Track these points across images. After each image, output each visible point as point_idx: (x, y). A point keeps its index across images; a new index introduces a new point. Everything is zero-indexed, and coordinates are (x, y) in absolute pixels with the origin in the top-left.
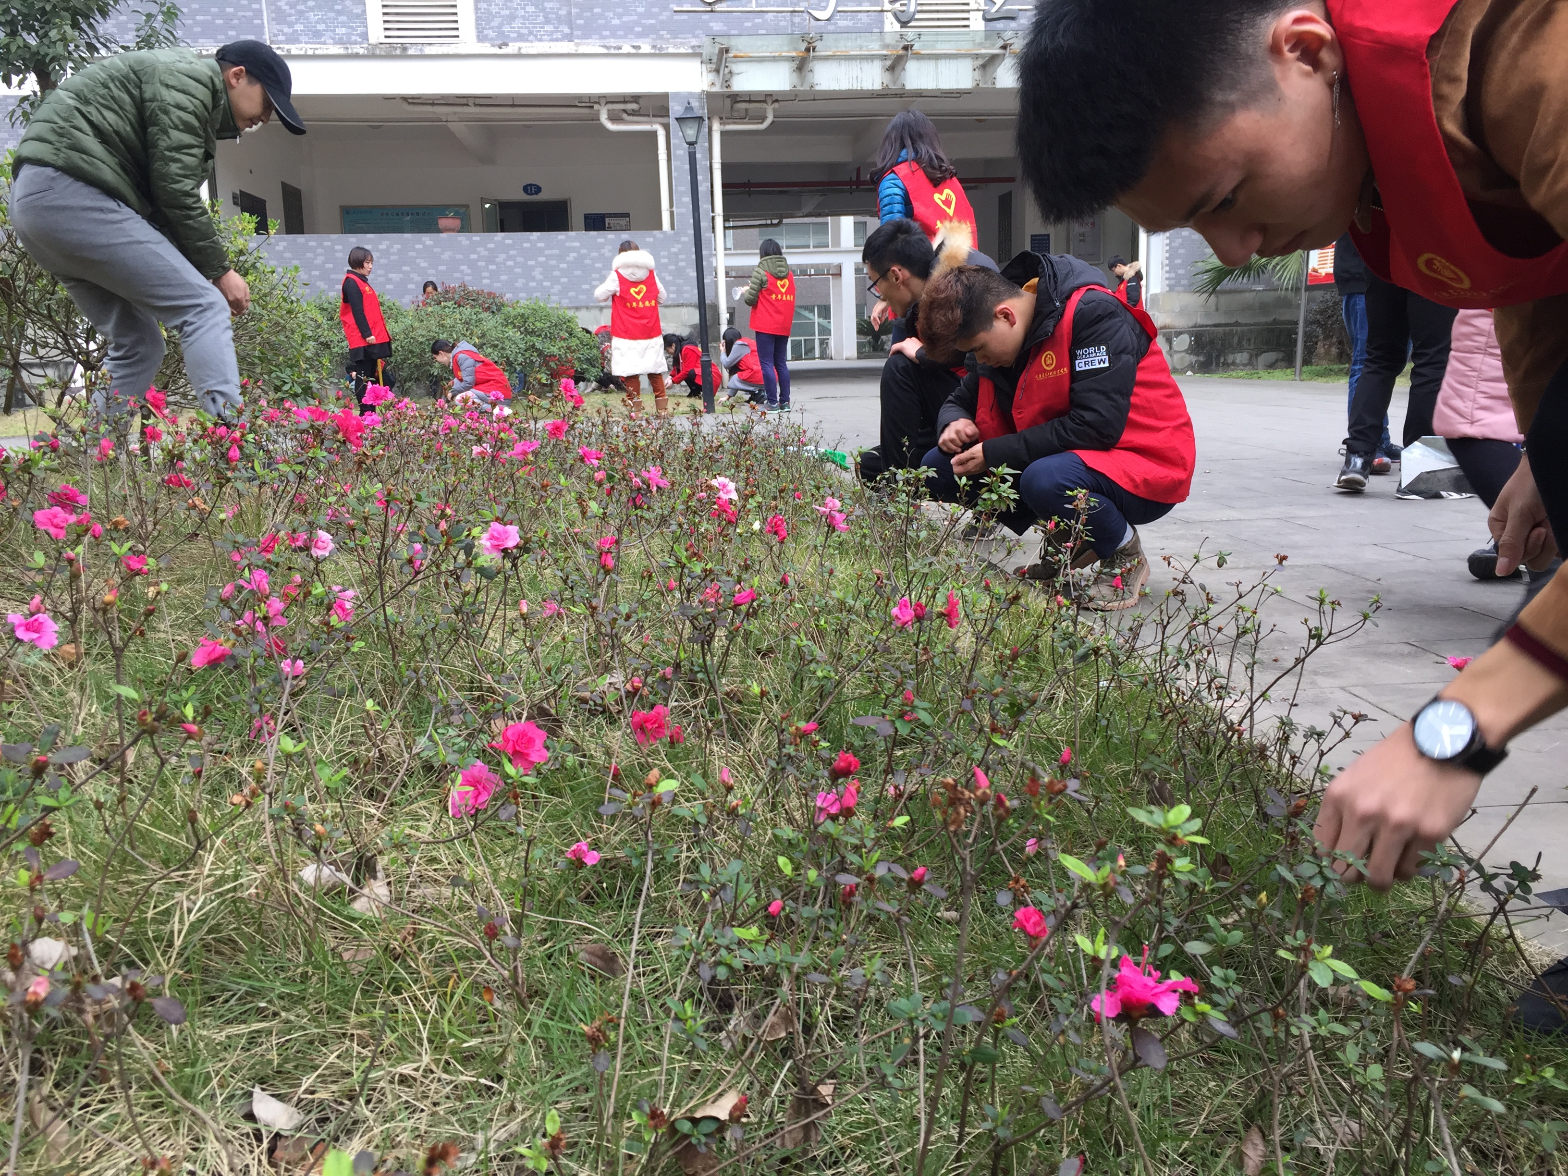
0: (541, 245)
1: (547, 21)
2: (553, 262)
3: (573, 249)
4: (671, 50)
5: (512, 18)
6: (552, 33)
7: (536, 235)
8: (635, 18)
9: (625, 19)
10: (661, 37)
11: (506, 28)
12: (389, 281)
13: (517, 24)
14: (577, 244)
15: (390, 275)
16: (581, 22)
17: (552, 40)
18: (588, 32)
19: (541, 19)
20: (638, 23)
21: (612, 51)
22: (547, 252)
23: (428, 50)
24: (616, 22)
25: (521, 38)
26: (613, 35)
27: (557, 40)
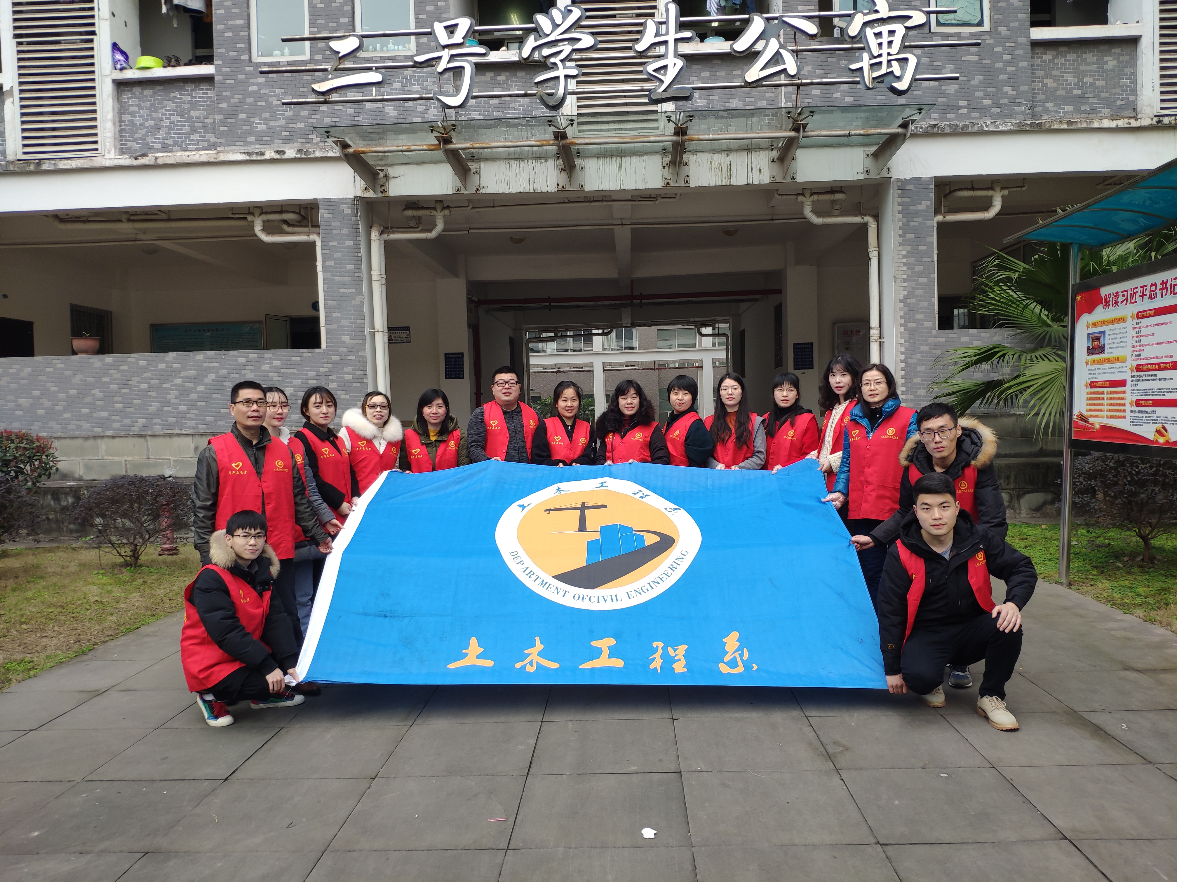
0: (177, 366)
1: (193, 130)
2: (190, 385)
3: (211, 370)
4: (318, 154)
5: (157, 128)
6: (198, 141)
7: (171, 356)
8: (283, 122)
9: (272, 124)
10: (311, 142)
11: (150, 140)
12: (19, 407)
13: (161, 134)
14: (216, 365)
15: (21, 401)
16: (225, 129)
17: (198, 149)
18: (230, 140)
19: (187, 128)
20: (285, 128)
21: (255, 157)
22: (184, 374)
23: (62, 165)
24: (262, 127)
25: (166, 148)
26: (259, 141)
27: (203, 149)
